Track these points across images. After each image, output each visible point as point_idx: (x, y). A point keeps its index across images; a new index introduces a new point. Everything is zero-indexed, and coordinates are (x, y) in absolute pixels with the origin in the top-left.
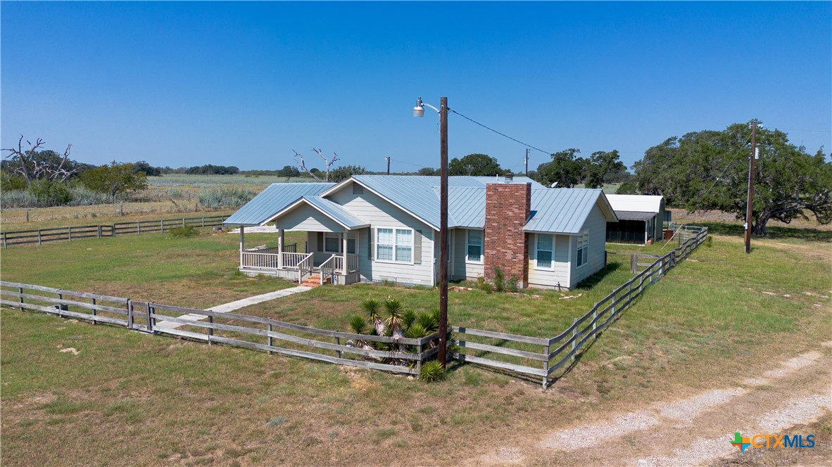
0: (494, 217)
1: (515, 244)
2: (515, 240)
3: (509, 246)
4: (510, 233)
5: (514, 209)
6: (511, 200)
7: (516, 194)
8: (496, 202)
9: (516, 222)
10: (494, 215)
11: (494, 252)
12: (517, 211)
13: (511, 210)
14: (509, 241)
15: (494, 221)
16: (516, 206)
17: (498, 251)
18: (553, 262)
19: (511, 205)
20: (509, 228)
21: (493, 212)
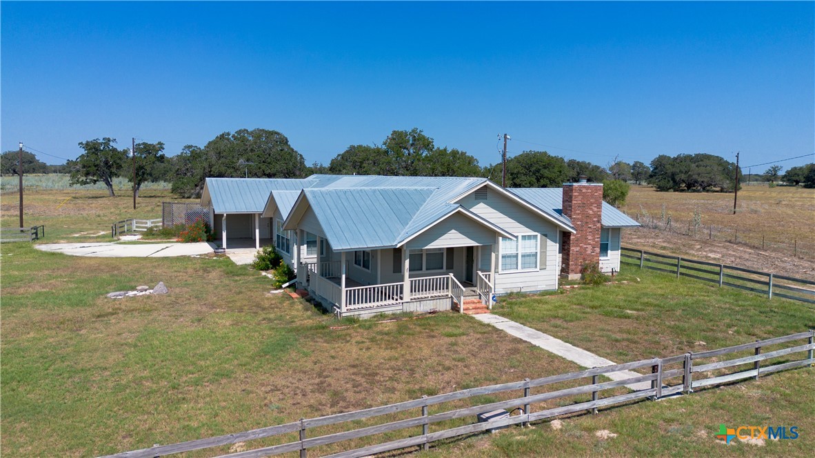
0: (578, 217)
1: (593, 240)
2: (594, 235)
3: (589, 241)
4: (590, 230)
5: (594, 208)
6: (591, 200)
7: (596, 194)
8: (580, 202)
9: (595, 219)
10: (578, 214)
11: (578, 249)
12: (595, 209)
13: (591, 209)
14: (590, 237)
15: (578, 220)
16: (595, 205)
17: (581, 247)
18: (609, 252)
19: (592, 204)
20: (590, 226)
21: (578, 212)
